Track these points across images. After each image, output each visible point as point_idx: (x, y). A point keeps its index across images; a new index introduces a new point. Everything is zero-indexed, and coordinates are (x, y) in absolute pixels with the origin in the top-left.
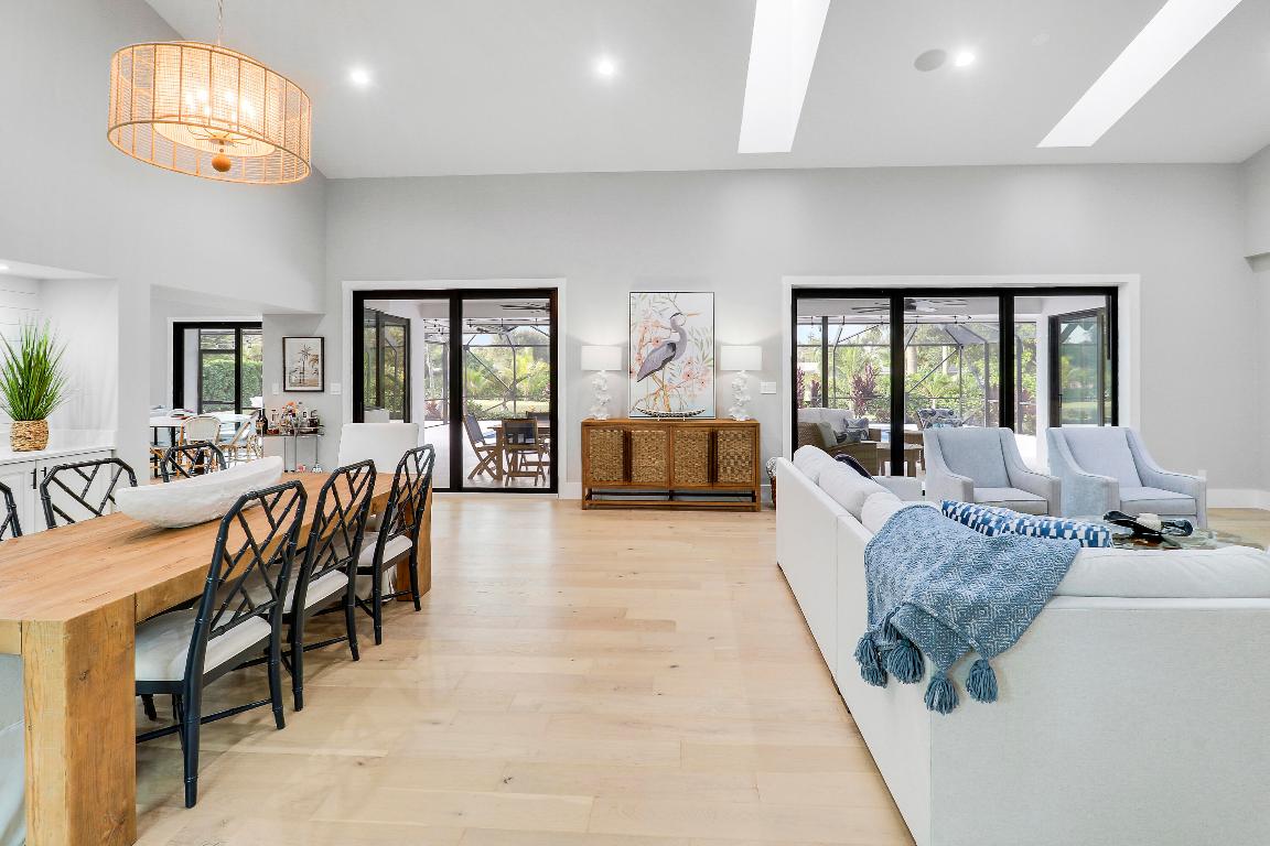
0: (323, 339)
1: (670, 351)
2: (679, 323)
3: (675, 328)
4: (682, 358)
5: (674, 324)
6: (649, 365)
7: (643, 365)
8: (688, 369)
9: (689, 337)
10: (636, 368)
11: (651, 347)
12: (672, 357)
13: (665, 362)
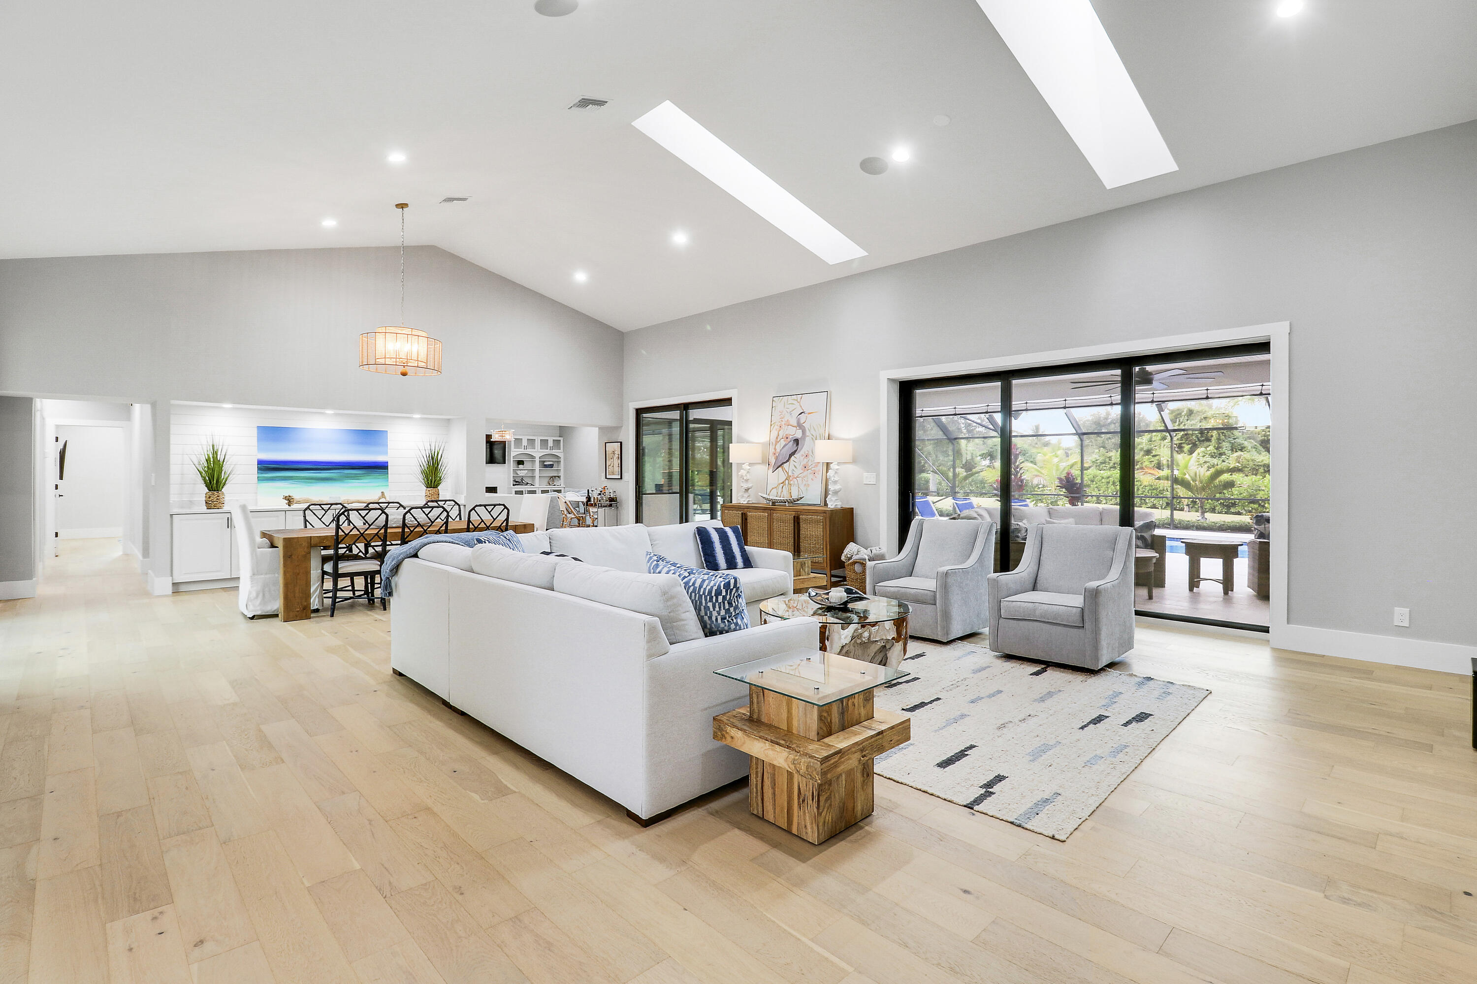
0: (621, 443)
1: (795, 446)
2: (802, 422)
3: (800, 426)
4: (802, 452)
5: (799, 422)
6: (780, 458)
7: (777, 459)
8: (805, 461)
9: (808, 433)
10: (773, 461)
11: (783, 443)
12: (796, 451)
13: (791, 456)
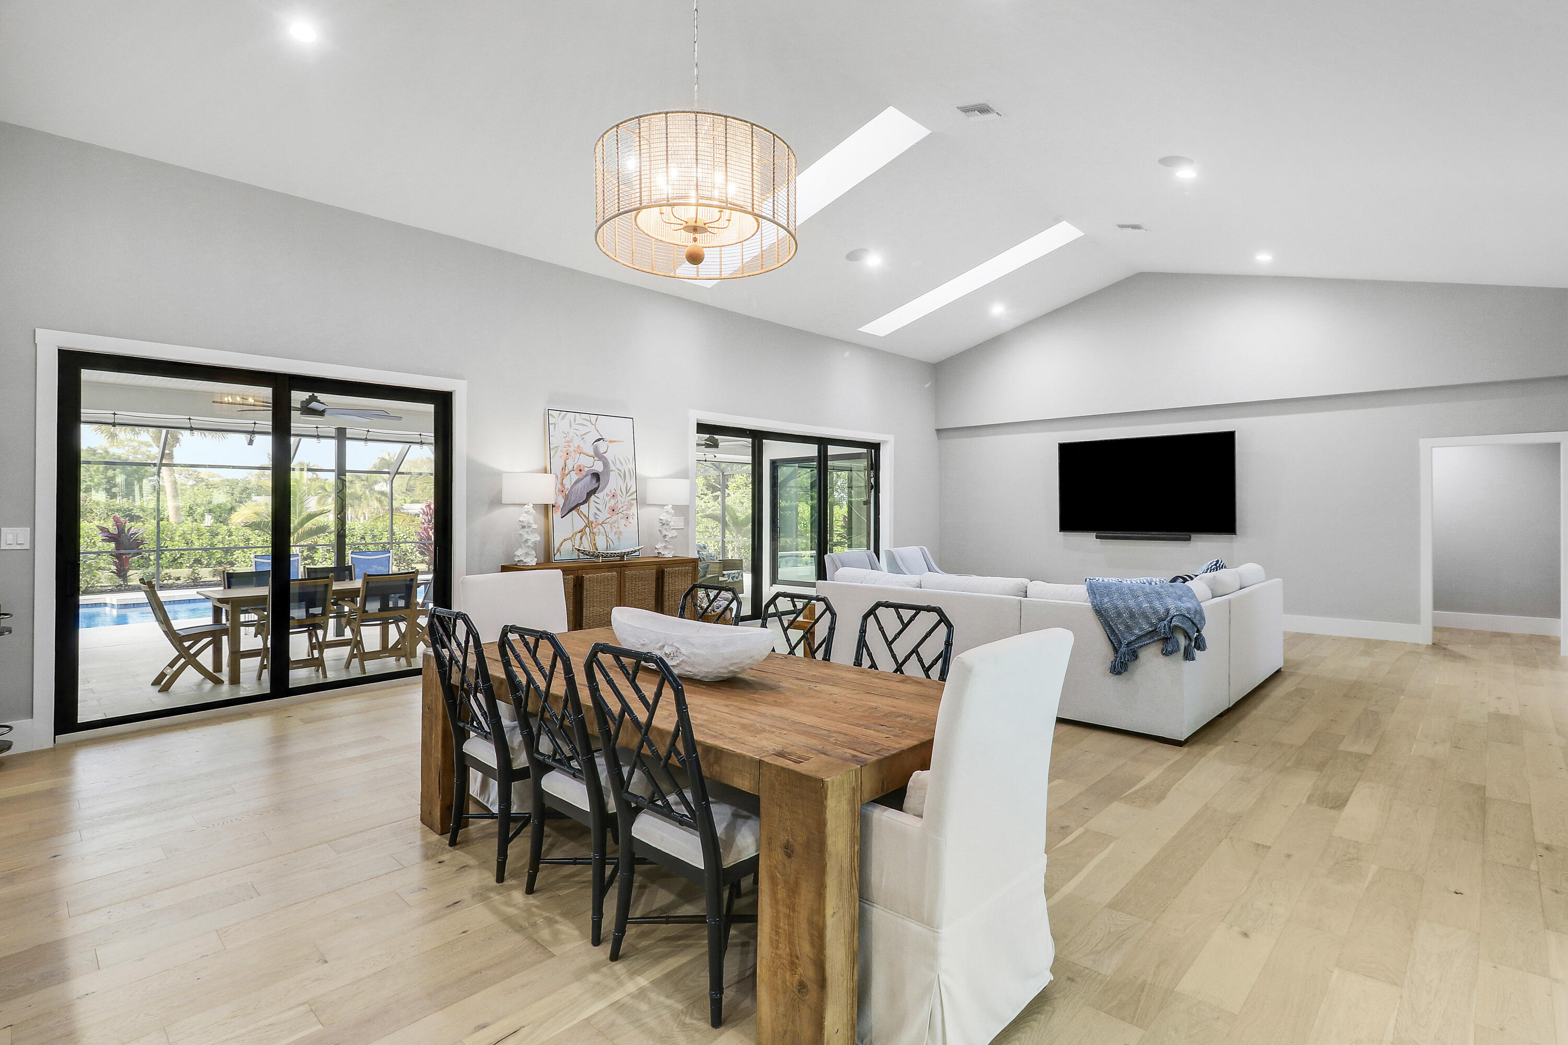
1: (594, 481)
2: (602, 451)
3: (598, 455)
4: (606, 491)
5: (596, 450)
6: (573, 498)
7: (566, 499)
8: (612, 503)
9: (612, 467)
10: (560, 502)
11: (574, 477)
12: (596, 489)
13: (589, 495)
